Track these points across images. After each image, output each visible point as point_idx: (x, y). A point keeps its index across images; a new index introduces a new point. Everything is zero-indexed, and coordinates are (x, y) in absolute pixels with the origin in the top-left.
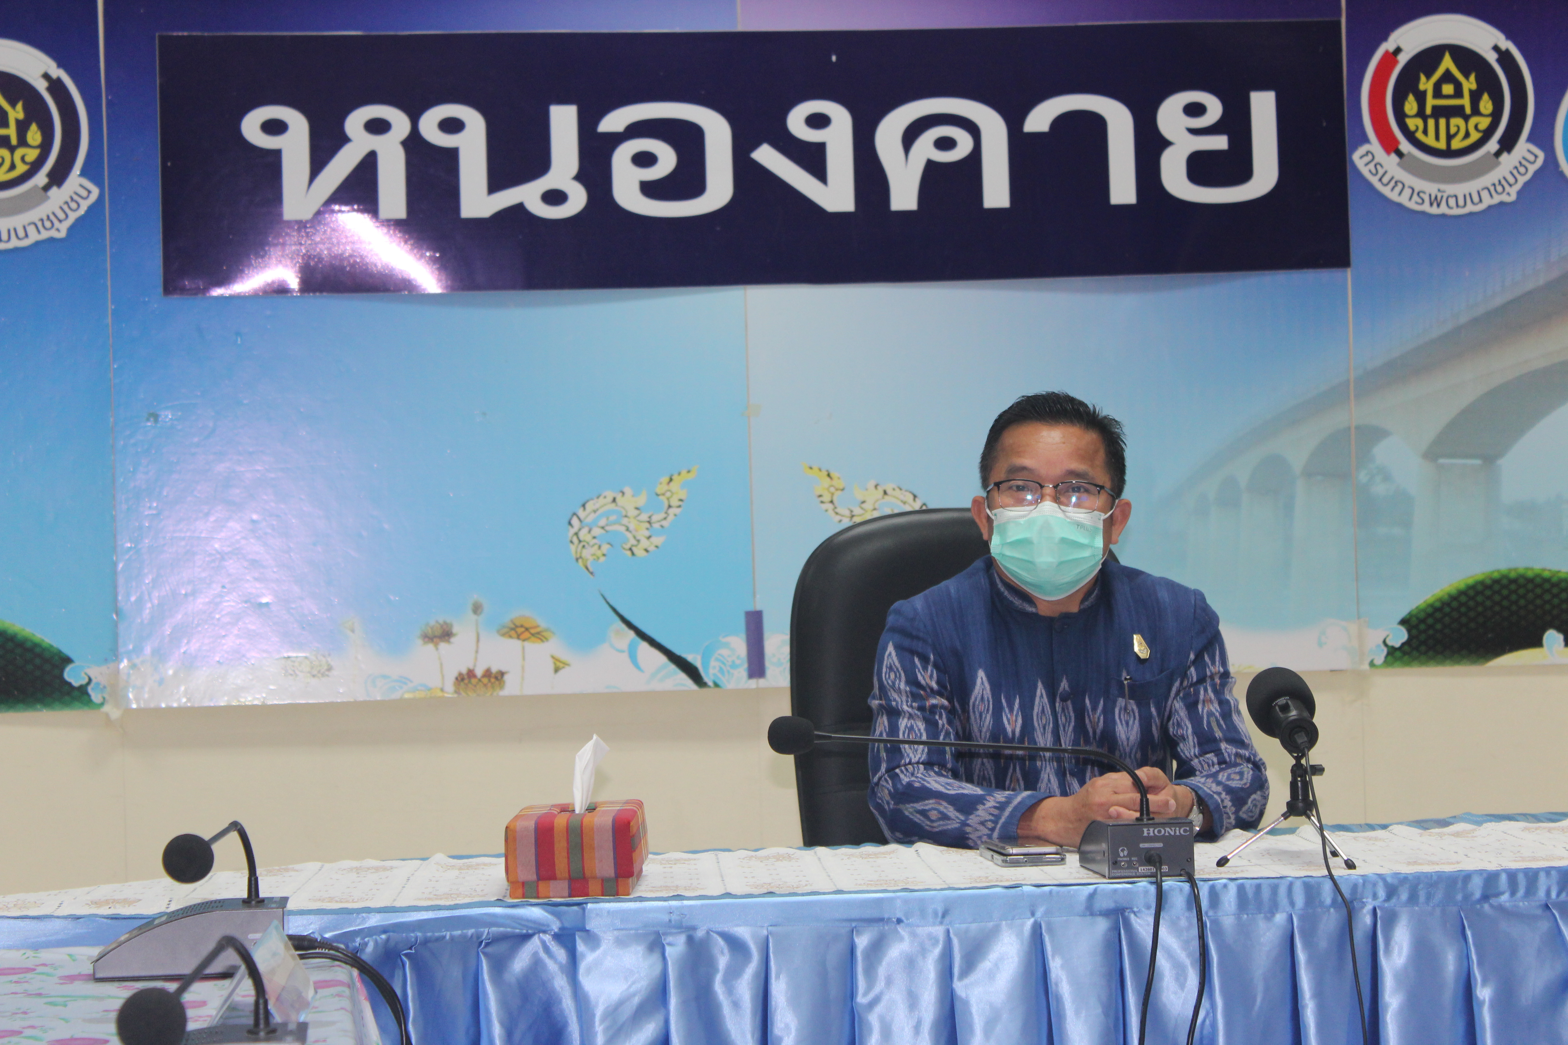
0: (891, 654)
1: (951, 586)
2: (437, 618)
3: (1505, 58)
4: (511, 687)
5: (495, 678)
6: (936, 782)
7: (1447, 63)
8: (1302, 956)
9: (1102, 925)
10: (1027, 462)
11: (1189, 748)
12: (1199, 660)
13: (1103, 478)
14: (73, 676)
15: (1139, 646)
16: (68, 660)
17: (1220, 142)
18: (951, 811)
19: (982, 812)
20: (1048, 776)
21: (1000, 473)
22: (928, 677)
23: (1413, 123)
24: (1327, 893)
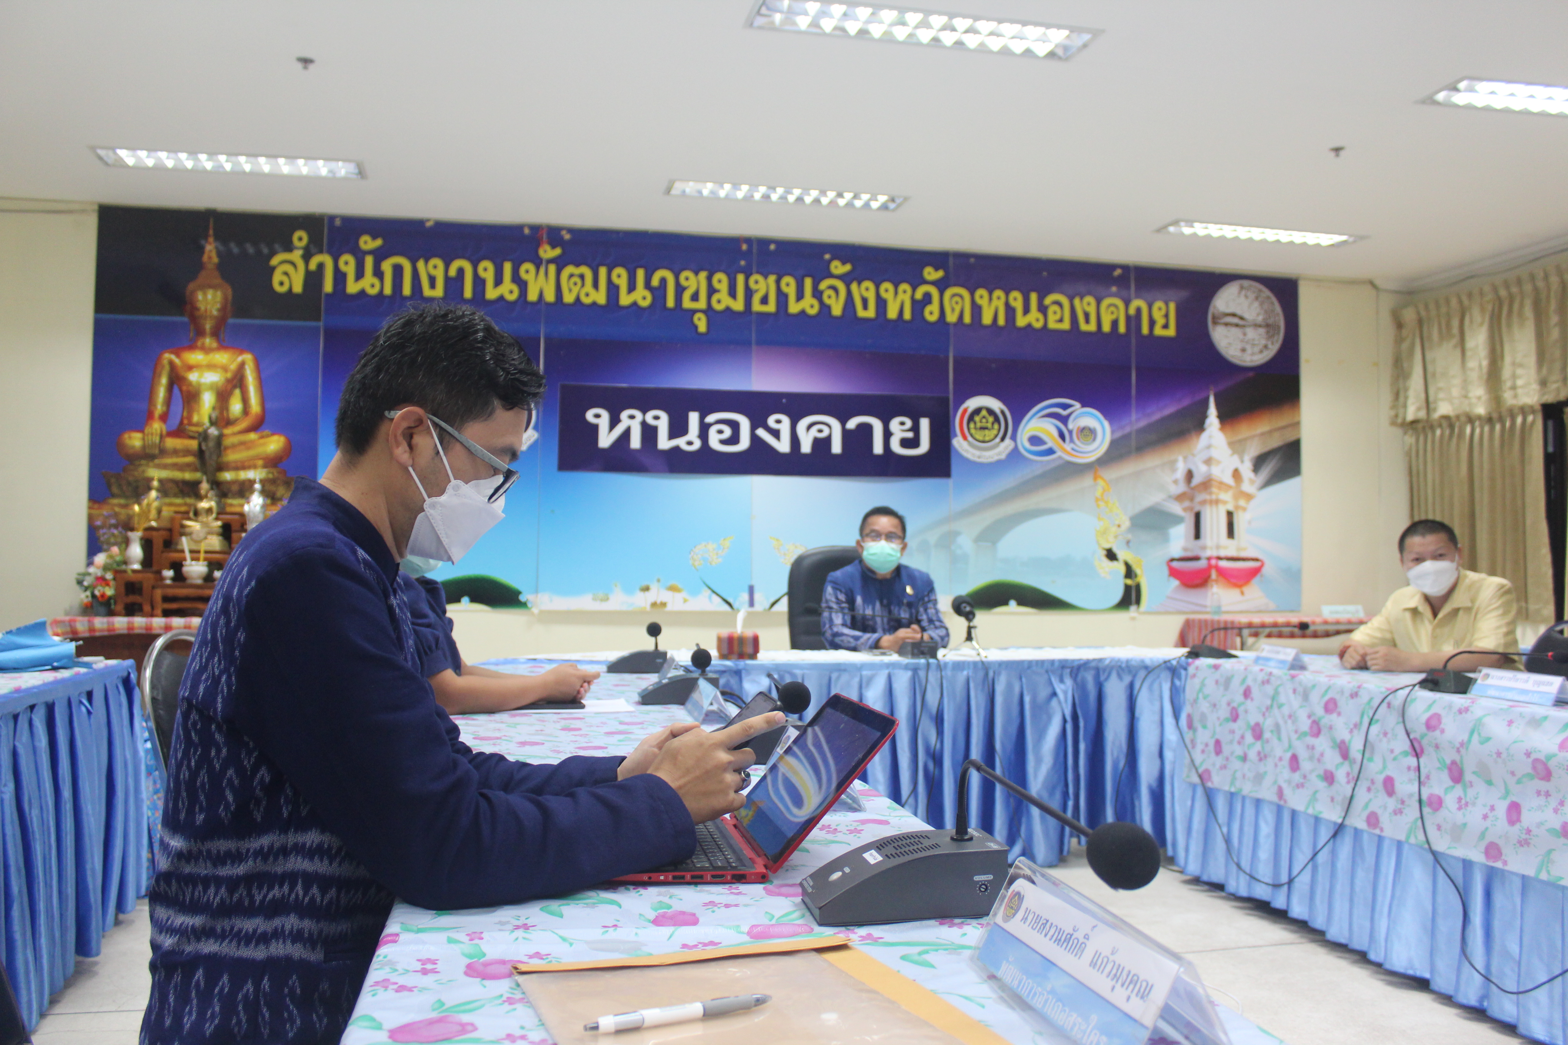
0: (829, 590)
1: (849, 569)
2: (644, 583)
3: (1003, 412)
4: (669, 608)
5: (664, 605)
6: (846, 631)
7: (984, 413)
8: (972, 685)
9: (909, 674)
10: (877, 527)
11: (925, 623)
12: (928, 595)
13: (900, 533)
14: (522, 598)
15: (909, 590)
16: (519, 593)
17: (910, 435)
18: (851, 640)
19: (862, 641)
20: (880, 630)
21: (867, 531)
22: (842, 597)
23: (973, 431)
24: (980, 665)
